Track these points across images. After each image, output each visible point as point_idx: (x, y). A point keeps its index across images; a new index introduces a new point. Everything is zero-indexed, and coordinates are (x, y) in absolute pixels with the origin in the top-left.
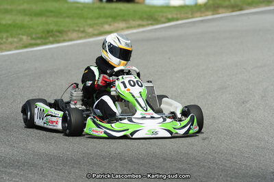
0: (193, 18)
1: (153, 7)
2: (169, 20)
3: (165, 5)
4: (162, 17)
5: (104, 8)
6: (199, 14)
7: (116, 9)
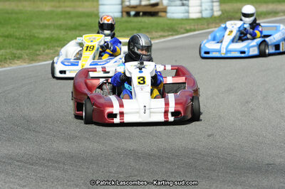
0: (208, 28)
1: (173, 19)
2: (187, 31)
3: (184, 18)
4: (181, 28)
5: (131, 22)
6: (214, 25)
7: (141, 22)
